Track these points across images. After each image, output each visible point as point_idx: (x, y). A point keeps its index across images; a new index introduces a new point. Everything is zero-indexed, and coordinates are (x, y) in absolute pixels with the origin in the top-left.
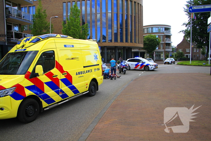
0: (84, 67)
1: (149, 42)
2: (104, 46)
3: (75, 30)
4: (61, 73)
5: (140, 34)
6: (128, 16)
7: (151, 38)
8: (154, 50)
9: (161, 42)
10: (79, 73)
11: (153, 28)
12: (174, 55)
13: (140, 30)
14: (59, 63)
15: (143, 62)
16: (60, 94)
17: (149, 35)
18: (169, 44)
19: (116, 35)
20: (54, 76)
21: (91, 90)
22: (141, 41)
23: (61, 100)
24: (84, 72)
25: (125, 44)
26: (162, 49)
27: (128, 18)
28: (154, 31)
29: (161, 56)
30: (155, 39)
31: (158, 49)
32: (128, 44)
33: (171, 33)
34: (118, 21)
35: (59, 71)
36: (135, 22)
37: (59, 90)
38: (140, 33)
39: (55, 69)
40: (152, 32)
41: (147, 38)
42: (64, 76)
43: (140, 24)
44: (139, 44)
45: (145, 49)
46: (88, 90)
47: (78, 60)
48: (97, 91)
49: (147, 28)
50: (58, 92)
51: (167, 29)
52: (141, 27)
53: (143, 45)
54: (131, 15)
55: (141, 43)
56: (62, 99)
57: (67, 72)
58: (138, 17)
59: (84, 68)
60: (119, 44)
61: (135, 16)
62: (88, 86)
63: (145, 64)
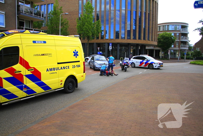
0: (58, 63)
1: (164, 40)
2: (117, 42)
3: (87, 26)
4: (26, 69)
5: (154, 32)
6: (142, 13)
7: (166, 36)
8: (168, 48)
9: (176, 40)
10: (51, 70)
11: (169, 25)
12: (190, 54)
13: (154, 28)
14: (23, 59)
15: (147, 60)
16: (24, 90)
17: (164, 33)
18: (185, 43)
19: (129, 32)
20: (16, 71)
21: (68, 87)
22: (155, 39)
23: (26, 96)
24: (58, 69)
25: (137, 41)
26: (178, 47)
27: (142, 16)
28: (170, 29)
29: (176, 55)
30: (170, 37)
31: (174, 47)
32: (142, 42)
33: (188, 31)
34: (132, 18)
35: (24, 66)
36: (149, 19)
37: (23, 86)
38: (154, 30)
39: (19, 65)
40: (168, 30)
41: (162, 36)
42: (30, 72)
43: (154, 21)
44: (152, 42)
45: (159, 47)
46: (63, 87)
47: (50, 56)
48: (76, 88)
49: (163, 26)
50: (21, 88)
51: (184, 26)
52: (155, 25)
53: (157, 43)
54: (145, 13)
55: (155, 41)
56: (28, 95)
57: (34, 68)
58: (153, 14)
59: (58, 65)
60: (132, 41)
61: (149, 14)
62: (63, 83)
63: (149, 62)
